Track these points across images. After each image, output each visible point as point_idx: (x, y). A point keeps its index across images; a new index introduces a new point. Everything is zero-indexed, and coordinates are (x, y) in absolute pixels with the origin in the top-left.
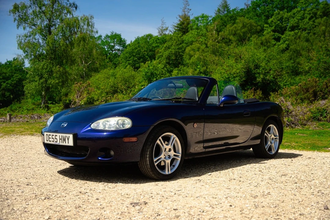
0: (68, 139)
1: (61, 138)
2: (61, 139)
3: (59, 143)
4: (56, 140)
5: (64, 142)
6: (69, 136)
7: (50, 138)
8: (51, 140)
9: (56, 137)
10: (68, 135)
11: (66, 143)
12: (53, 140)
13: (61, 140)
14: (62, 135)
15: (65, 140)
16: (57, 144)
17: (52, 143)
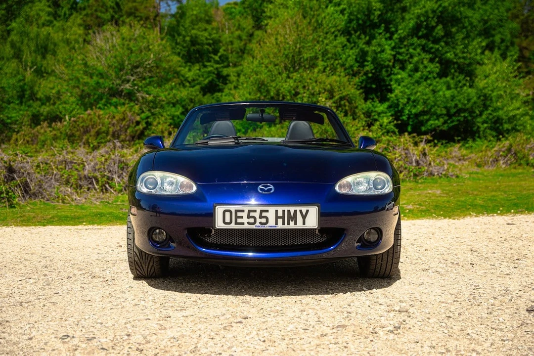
0: (304, 217)
1: (280, 214)
2: (283, 218)
3: (274, 225)
4: (264, 220)
5: (292, 223)
6: (307, 211)
7: (242, 217)
8: (245, 220)
9: (264, 214)
10: (304, 209)
11: (296, 224)
12: (252, 220)
13: (280, 221)
14: (286, 208)
15: (293, 218)
16: (267, 227)
17: (246, 226)
